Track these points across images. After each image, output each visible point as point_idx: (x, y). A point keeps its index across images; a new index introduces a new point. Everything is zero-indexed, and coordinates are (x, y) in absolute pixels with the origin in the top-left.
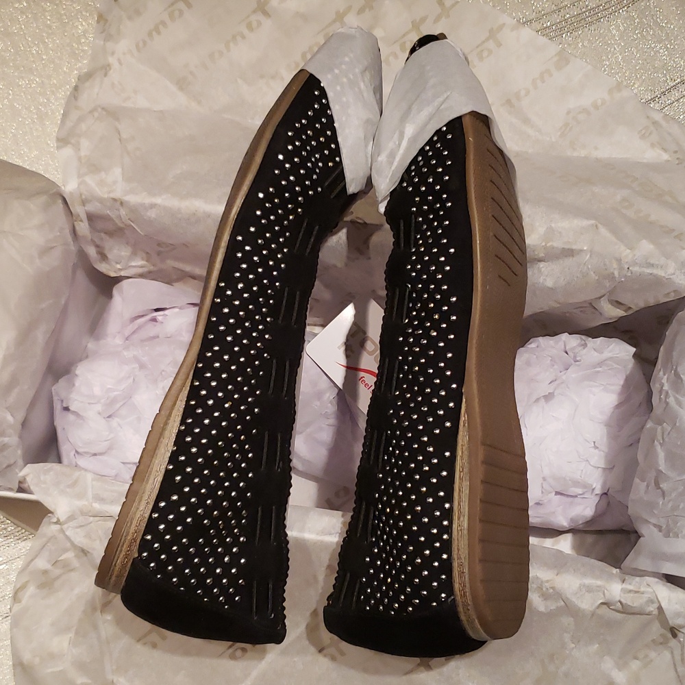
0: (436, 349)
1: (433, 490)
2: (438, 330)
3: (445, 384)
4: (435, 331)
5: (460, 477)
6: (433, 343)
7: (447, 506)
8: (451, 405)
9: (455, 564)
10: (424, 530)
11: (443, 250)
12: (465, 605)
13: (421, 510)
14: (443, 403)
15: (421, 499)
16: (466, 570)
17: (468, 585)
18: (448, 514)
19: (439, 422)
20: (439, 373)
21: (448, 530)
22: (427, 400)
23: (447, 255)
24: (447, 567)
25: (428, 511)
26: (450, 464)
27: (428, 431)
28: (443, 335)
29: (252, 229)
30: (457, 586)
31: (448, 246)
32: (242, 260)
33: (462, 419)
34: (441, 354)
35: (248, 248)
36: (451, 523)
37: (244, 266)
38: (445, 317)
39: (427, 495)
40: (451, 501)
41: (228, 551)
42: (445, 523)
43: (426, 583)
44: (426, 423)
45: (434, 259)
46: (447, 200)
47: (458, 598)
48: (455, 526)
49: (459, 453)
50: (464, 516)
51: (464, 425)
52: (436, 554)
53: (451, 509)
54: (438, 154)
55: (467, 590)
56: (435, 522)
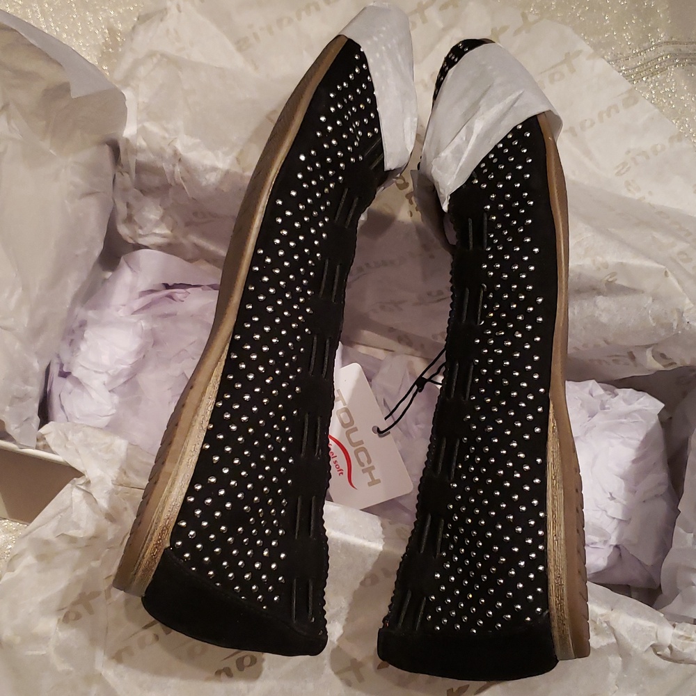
0: (522, 350)
1: (526, 498)
2: (523, 331)
3: (533, 388)
4: (520, 333)
5: (552, 484)
6: (518, 345)
7: (541, 514)
8: (540, 410)
9: (552, 577)
10: (518, 540)
11: (527, 249)
12: (561, 620)
13: (513, 519)
14: (531, 407)
15: (513, 507)
16: (564, 582)
17: (565, 598)
18: (542, 523)
19: (528, 427)
20: (526, 376)
21: (543, 540)
22: (513, 403)
23: (531, 254)
24: (543, 579)
25: (521, 519)
26: (541, 471)
27: (517, 435)
28: (528, 337)
29: (293, 193)
30: (553, 600)
31: (532, 245)
32: (282, 226)
33: (551, 425)
34: (527, 358)
35: (288, 213)
36: (546, 532)
37: (285, 232)
38: (530, 318)
39: (520, 502)
40: (545, 510)
41: (267, 544)
42: (540, 533)
43: (520, 596)
44: (513, 428)
45: (517, 258)
46: (529, 198)
47: (554, 612)
48: (550, 537)
49: (550, 459)
50: (560, 525)
51: (553, 432)
52: (532, 565)
53: (545, 518)
54: (515, 151)
55: (565, 603)
56: (529, 531)
